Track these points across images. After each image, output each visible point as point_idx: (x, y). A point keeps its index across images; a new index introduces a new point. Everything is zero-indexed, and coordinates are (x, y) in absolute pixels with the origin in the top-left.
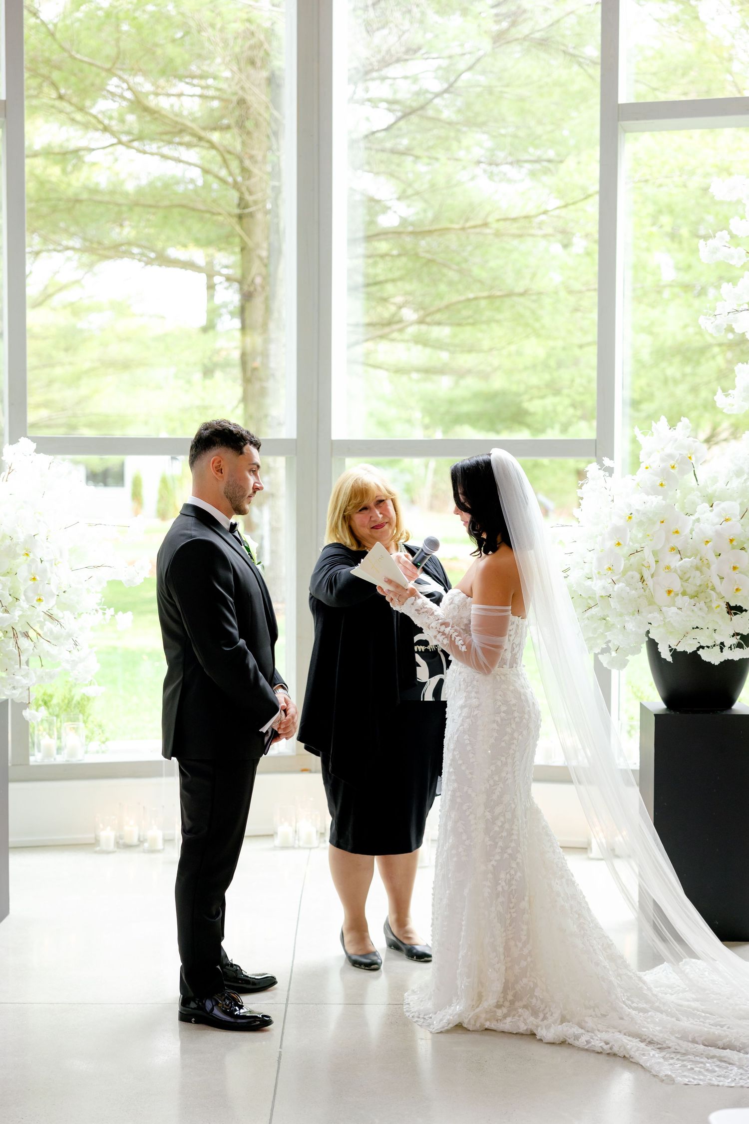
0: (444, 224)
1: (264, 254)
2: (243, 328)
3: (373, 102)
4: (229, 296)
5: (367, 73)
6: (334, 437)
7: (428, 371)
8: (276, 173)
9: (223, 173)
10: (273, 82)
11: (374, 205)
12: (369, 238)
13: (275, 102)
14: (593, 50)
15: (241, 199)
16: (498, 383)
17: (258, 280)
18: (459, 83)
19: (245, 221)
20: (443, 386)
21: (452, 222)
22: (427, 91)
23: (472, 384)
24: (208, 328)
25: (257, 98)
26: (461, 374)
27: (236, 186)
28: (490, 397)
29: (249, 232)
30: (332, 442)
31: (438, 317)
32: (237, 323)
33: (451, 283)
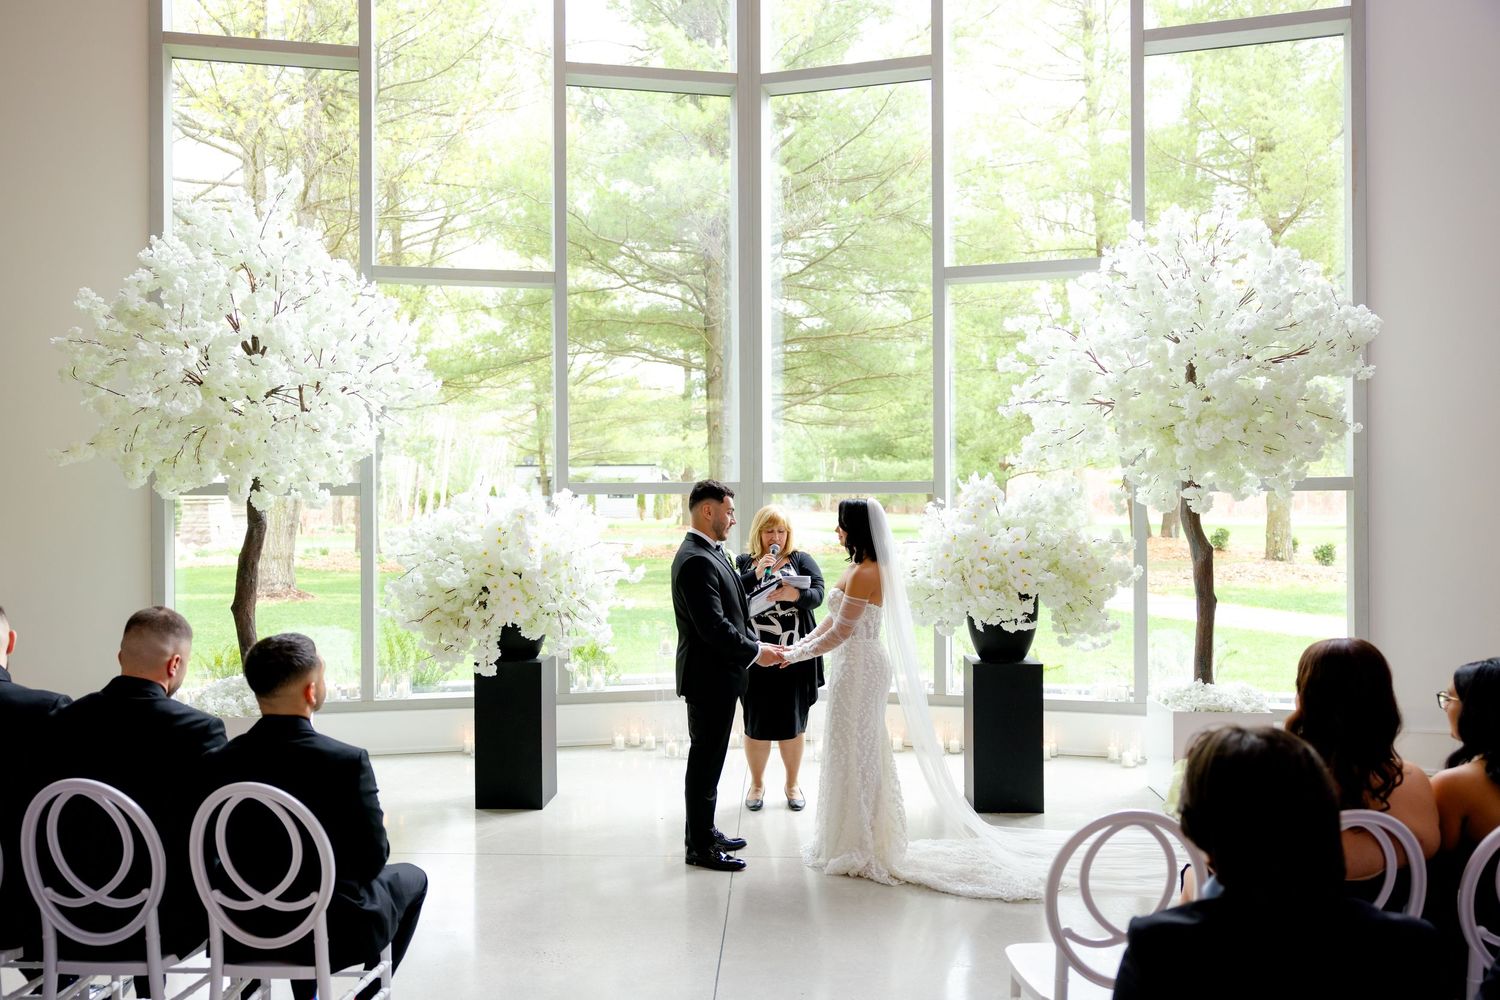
0: (838, 332)
1: (721, 353)
2: (708, 397)
3: (791, 256)
4: (698, 376)
5: (787, 236)
6: (764, 481)
7: (828, 423)
8: (727, 302)
9: (695, 302)
10: (726, 244)
11: (790, 320)
12: (786, 342)
13: (728, 251)
14: (929, 221)
15: (706, 318)
16: (877, 429)
17: (717, 369)
18: (847, 243)
19: (709, 332)
20: (839, 432)
21: (842, 331)
22: (825, 248)
23: (857, 431)
24: (686, 396)
25: (717, 253)
26: (850, 424)
27: (703, 310)
28: (869, 438)
29: (711, 339)
30: (763, 484)
31: (834, 389)
32: (704, 392)
33: (842, 368)
